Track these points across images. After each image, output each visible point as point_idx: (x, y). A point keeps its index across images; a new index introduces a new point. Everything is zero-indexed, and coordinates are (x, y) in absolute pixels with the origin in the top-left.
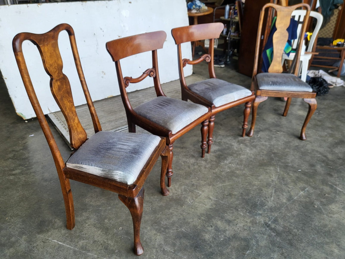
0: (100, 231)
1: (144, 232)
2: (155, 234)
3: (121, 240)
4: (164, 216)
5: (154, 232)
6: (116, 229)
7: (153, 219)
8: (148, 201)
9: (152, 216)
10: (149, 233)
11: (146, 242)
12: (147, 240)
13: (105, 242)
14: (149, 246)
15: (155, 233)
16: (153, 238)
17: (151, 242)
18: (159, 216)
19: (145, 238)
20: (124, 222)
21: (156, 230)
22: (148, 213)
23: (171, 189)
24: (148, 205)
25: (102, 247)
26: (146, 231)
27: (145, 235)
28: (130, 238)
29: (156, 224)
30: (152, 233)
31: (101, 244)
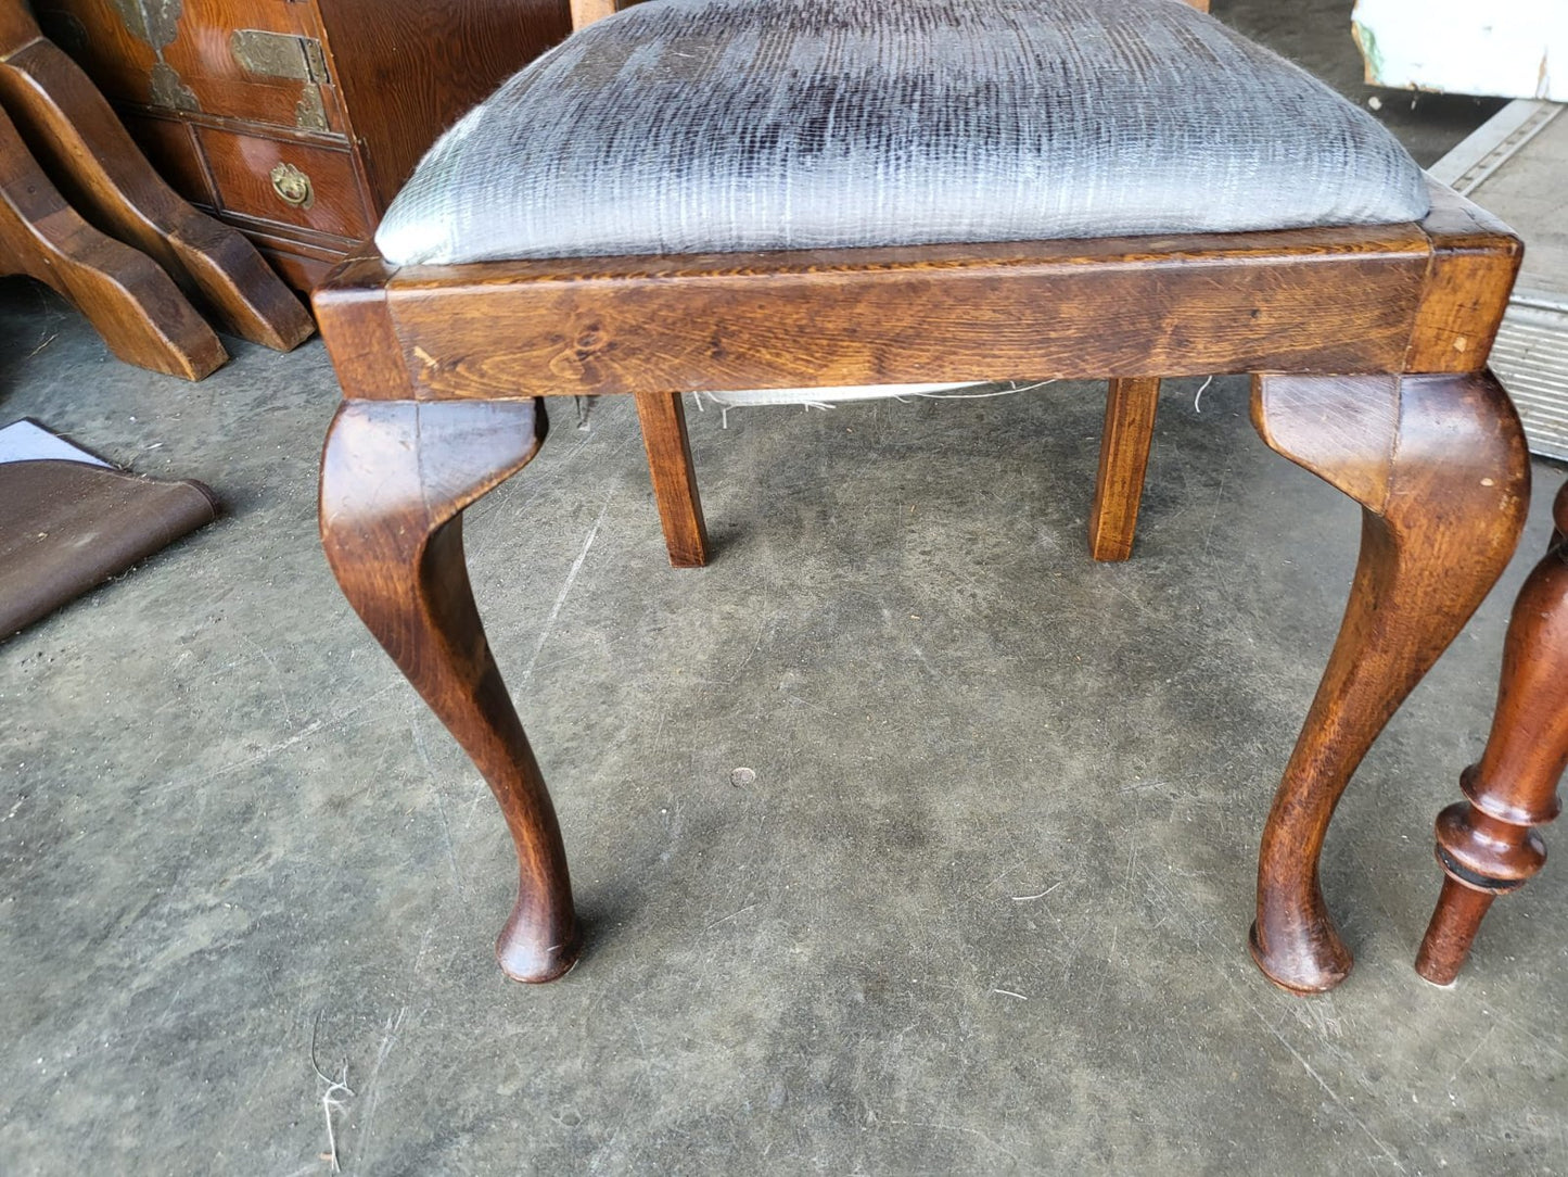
0: (694, 680)
1: (752, 933)
2: (745, 1022)
3: (643, 811)
4: (988, 1038)
5: (769, 1007)
6: (733, 752)
7: (915, 949)
8: (1109, 850)
9: (942, 934)
10: (744, 972)
11: (649, 978)
12: (667, 983)
13: (608, 737)
14: (613, 1009)
15: (761, 1014)
16: (702, 1019)
17: (653, 1021)
18: (972, 995)
19: (688, 956)
20: (812, 770)
21: (802, 1016)
22: (962, 897)
23: (1408, 1003)
24: (1057, 866)
25: (575, 737)
26: (761, 939)
27: (713, 951)
28: (665, 857)
29: (860, 997)
30: (751, 994)
31: (589, 727)
